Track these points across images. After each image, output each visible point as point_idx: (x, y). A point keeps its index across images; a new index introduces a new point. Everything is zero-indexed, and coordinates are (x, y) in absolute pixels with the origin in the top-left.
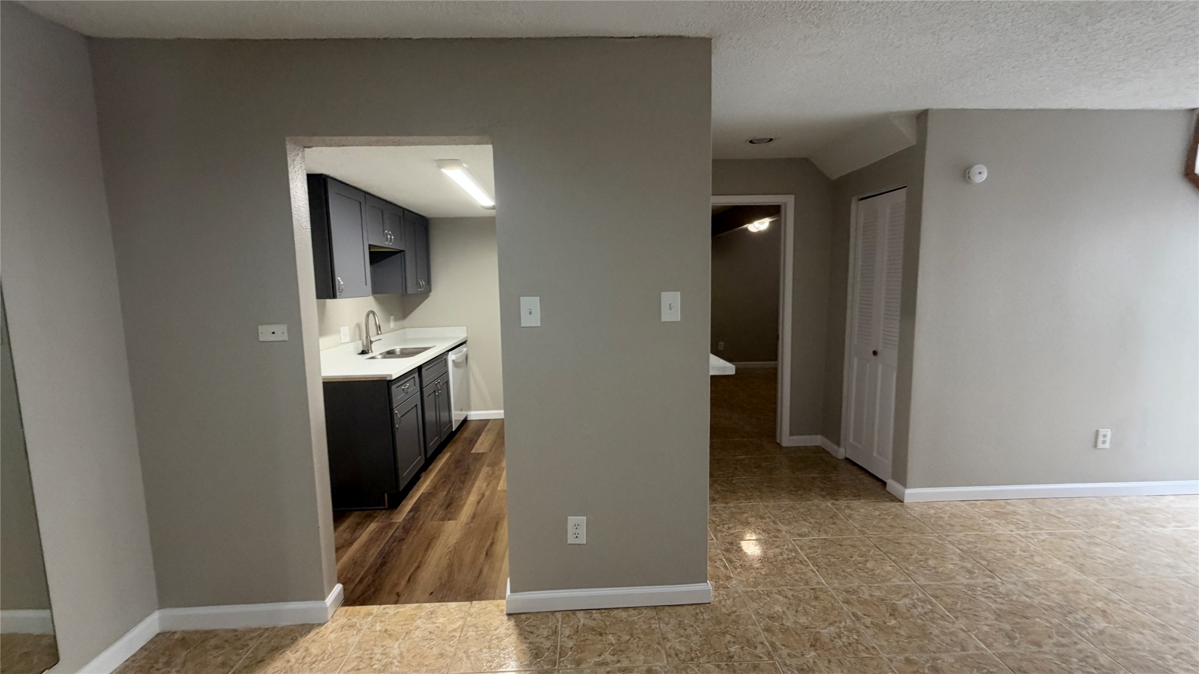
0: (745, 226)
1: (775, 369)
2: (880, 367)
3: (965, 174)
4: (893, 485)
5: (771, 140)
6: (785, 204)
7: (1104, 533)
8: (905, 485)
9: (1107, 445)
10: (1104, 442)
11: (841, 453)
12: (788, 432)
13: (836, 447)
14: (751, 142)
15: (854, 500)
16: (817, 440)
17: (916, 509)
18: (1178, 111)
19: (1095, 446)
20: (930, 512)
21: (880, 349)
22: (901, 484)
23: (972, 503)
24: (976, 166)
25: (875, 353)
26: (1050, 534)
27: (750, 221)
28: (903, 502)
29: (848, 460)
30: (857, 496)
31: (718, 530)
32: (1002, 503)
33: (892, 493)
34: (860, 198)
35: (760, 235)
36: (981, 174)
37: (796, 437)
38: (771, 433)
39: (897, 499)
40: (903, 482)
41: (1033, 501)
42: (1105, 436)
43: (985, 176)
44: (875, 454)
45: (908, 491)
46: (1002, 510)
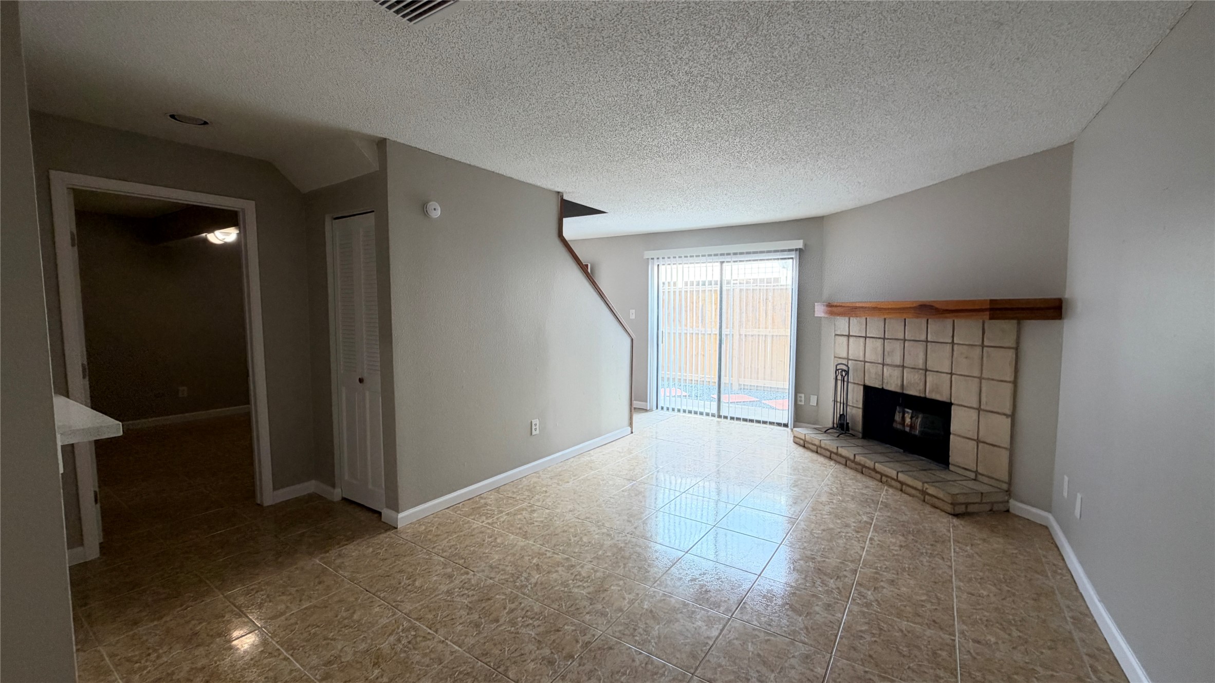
0: (204, 235)
1: (248, 415)
2: (367, 394)
3: (424, 209)
4: (387, 513)
5: (205, 123)
6: (243, 210)
7: (538, 500)
8: (397, 510)
9: (538, 432)
10: (535, 430)
11: (337, 494)
12: (271, 486)
13: (329, 488)
14: (173, 116)
15: (347, 544)
16: (310, 487)
17: (409, 531)
18: (550, 191)
19: (531, 434)
20: (421, 530)
21: (365, 376)
22: (393, 509)
23: (454, 507)
24: (431, 203)
25: (361, 381)
26: (508, 514)
27: (211, 229)
28: (397, 528)
29: (345, 500)
30: (351, 539)
31: (135, 669)
32: (477, 499)
33: (386, 522)
34: (335, 217)
35: (225, 247)
36: (436, 211)
37: (281, 491)
38: (250, 493)
39: (391, 527)
40: (395, 507)
41: (497, 490)
42: (536, 425)
43: (439, 212)
44: (370, 486)
45: (400, 515)
46: (477, 506)
